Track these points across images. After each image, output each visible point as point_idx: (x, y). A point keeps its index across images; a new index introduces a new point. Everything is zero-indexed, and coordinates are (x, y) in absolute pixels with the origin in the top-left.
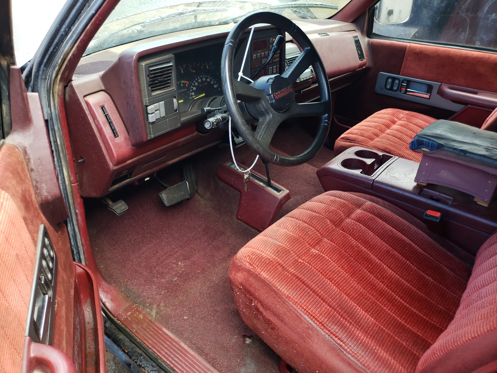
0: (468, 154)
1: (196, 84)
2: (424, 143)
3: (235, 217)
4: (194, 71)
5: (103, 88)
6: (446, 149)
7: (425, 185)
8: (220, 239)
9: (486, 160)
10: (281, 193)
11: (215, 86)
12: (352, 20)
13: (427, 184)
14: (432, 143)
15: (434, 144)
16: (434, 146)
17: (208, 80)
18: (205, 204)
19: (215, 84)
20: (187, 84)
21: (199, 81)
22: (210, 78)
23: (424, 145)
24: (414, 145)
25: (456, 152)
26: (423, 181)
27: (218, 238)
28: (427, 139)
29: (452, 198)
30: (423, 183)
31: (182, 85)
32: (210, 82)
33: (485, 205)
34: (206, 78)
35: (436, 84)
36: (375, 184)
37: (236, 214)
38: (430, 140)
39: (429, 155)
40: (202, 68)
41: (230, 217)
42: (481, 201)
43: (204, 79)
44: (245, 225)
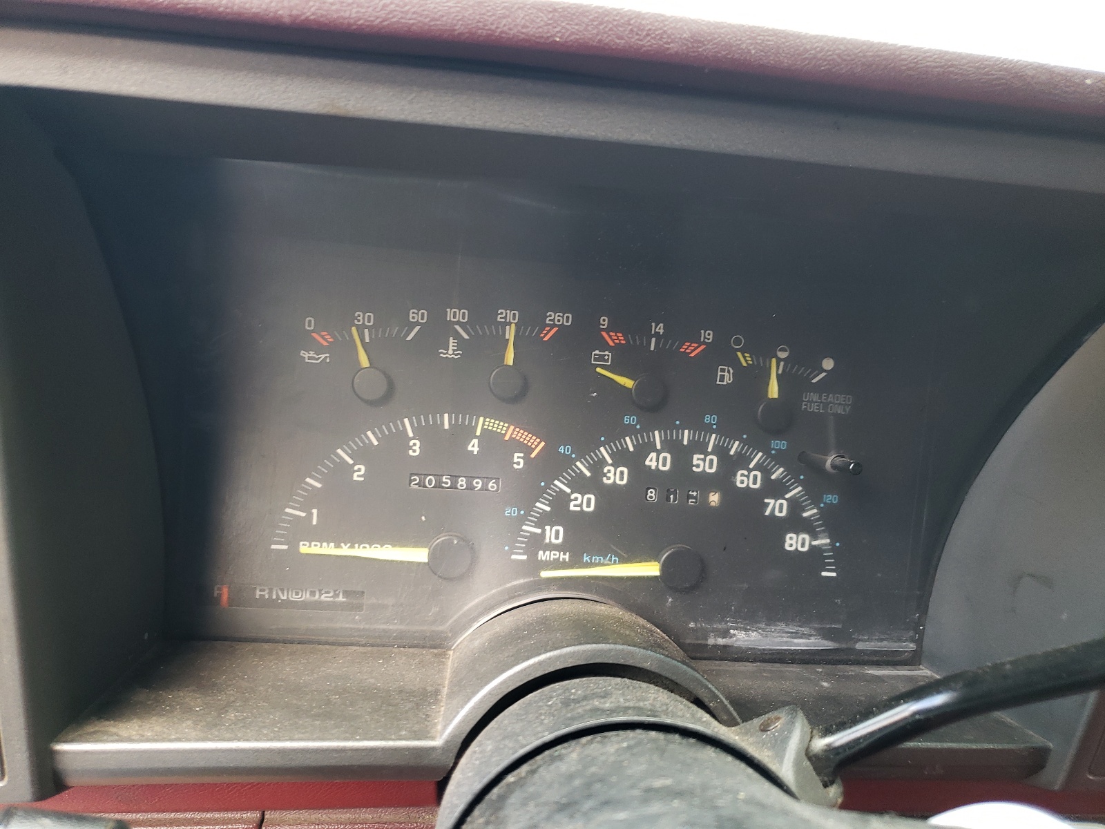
1: (616, 476)
4: (628, 383)
11: (795, 542)
17: (745, 480)
19: (795, 522)
20: (527, 450)
21: (651, 461)
22: (766, 473)
31: (474, 447)
32: (754, 499)
34: (730, 465)
40: (726, 376)
43: (704, 464)
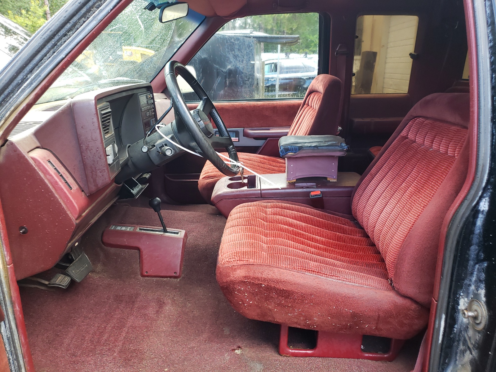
0: (319, 148)
2: (290, 149)
3: (140, 276)
5: (39, 145)
6: (305, 148)
7: (295, 181)
8: (138, 300)
9: (330, 148)
10: (179, 234)
12: (161, 91)
13: (296, 179)
14: (295, 148)
15: (296, 148)
16: (296, 149)
18: (100, 277)
23: (290, 151)
24: (284, 152)
25: (311, 148)
26: (293, 179)
27: (137, 300)
28: (290, 146)
29: (315, 184)
30: (293, 180)
33: (335, 181)
35: (240, 130)
36: (263, 192)
37: (139, 273)
38: (291, 146)
39: (294, 157)
41: (134, 278)
42: (332, 179)
44: (154, 278)
